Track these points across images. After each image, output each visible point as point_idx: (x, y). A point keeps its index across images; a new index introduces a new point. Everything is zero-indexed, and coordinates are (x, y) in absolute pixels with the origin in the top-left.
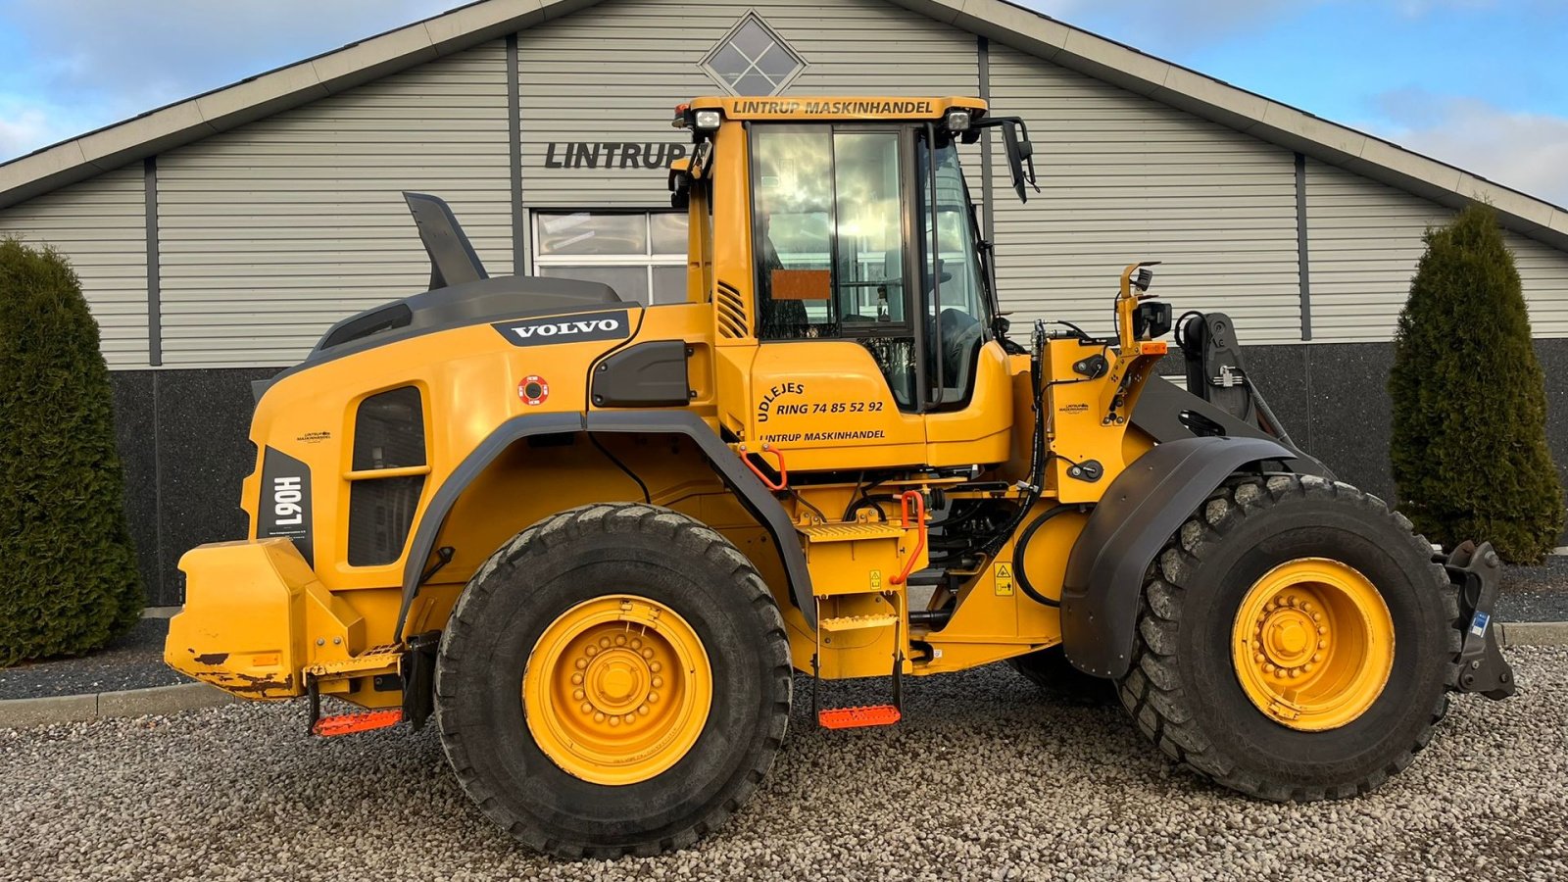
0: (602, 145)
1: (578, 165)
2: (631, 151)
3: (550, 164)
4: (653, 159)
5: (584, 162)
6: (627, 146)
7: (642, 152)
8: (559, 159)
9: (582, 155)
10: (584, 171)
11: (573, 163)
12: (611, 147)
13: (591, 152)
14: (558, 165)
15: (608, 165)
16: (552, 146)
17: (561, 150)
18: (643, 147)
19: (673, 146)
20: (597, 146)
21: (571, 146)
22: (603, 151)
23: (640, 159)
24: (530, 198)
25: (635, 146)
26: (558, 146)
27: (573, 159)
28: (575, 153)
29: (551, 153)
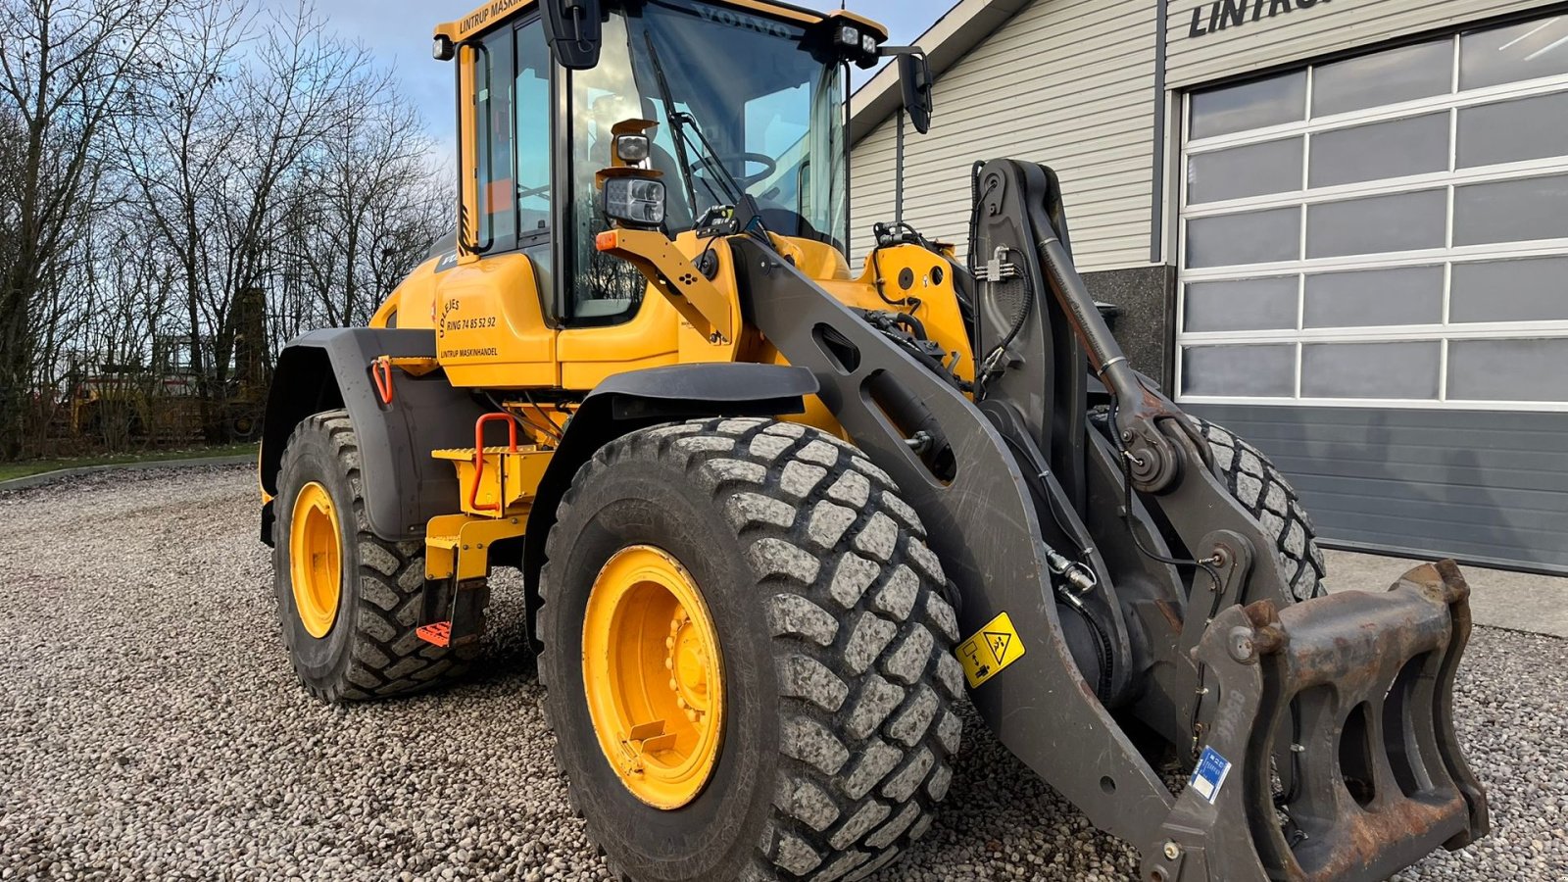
1: (1223, 27)
3: (1195, 33)
5: (1229, 21)
8: (1204, 24)
9: (1229, 13)
10: (1232, 31)
11: (1217, 27)
13: (1237, 7)
14: (1202, 32)
15: (1256, 17)
16: (1197, 11)
17: (1206, 12)
21: (1217, 5)
22: (1252, 2)
23: (1292, 1)
24: (1175, 78)
26: (1203, 10)
27: (1219, 21)
28: (1220, 12)
29: (1196, 20)
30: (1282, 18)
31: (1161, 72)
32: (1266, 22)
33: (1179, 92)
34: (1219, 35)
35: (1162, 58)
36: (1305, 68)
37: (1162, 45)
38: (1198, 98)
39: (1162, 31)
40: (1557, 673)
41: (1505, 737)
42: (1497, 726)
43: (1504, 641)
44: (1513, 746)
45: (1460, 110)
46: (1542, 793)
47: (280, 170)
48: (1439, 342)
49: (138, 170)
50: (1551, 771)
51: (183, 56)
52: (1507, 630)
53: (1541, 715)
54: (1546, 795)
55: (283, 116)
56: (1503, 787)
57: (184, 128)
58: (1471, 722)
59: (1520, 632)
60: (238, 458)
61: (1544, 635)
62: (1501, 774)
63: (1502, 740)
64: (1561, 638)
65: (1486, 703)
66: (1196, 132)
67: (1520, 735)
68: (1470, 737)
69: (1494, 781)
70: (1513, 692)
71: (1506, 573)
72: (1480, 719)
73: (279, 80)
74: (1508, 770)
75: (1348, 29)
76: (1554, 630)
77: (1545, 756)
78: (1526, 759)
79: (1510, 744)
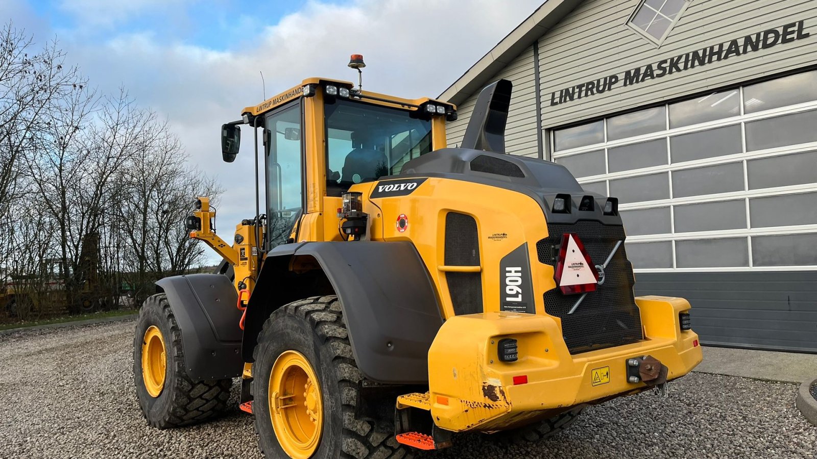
0: (576, 87)
1: (565, 101)
2: (590, 86)
3: (553, 104)
4: (601, 88)
5: (568, 99)
6: (588, 84)
7: (596, 86)
8: (557, 100)
9: (567, 95)
10: (569, 103)
11: (563, 101)
12: (580, 87)
13: (571, 92)
14: (556, 104)
15: (579, 97)
16: (553, 94)
17: (557, 95)
18: (596, 82)
19: (611, 77)
20: (574, 88)
21: (562, 91)
22: (577, 90)
23: (595, 90)
24: (546, 124)
25: (592, 83)
26: (556, 93)
27: (563, 98)
28: (564, 95)
29: (553, 98)
30: (591, 98)
31: (539, 121)
32: (584, 99)
33: (548, 130)
34: (564, 105)
35: (539, 115)
36: (603, 119)
37: (539, 109)
38: (557, 132)
39: (539, 103)
40: (724, 391)
41: (694, 418)
42: (692, 414)
43: (703, 378)
44: (697, 422)
45: (671, 137)
46: (706, 440)
47: (110, 173)
48: (671, 241)
49: (36, 176)
50: (712, 431)
51: (61, 119)
52: (705, 373)
53: (712, 408)
54: (708, 441)
55: (111, 147)
56: (689, 438)
57: (61, 155)
58: (681, 413)
59: (711, 374)
60: (88, 321)
61: (721, 375)
62: (689, 433)
63: (693, 420)
64: (728, 376)
65: (689, 405)
66: (557, 149)
67: (701, 417)
68: (679, 419)
69: (686, 437)
70: (702, 400)
71: (709, 348)
72: (685, 412)
73: (110, 130)
74: (693, 432)
75: (619, 102)
76: (725, 372)
77: (710, 425)
78: (702, 427)
79: (696, 421)
